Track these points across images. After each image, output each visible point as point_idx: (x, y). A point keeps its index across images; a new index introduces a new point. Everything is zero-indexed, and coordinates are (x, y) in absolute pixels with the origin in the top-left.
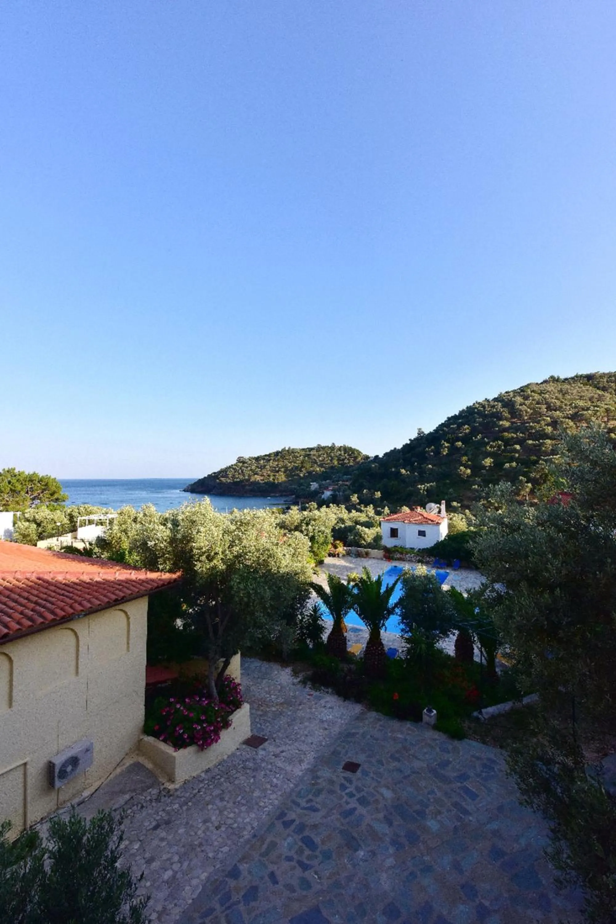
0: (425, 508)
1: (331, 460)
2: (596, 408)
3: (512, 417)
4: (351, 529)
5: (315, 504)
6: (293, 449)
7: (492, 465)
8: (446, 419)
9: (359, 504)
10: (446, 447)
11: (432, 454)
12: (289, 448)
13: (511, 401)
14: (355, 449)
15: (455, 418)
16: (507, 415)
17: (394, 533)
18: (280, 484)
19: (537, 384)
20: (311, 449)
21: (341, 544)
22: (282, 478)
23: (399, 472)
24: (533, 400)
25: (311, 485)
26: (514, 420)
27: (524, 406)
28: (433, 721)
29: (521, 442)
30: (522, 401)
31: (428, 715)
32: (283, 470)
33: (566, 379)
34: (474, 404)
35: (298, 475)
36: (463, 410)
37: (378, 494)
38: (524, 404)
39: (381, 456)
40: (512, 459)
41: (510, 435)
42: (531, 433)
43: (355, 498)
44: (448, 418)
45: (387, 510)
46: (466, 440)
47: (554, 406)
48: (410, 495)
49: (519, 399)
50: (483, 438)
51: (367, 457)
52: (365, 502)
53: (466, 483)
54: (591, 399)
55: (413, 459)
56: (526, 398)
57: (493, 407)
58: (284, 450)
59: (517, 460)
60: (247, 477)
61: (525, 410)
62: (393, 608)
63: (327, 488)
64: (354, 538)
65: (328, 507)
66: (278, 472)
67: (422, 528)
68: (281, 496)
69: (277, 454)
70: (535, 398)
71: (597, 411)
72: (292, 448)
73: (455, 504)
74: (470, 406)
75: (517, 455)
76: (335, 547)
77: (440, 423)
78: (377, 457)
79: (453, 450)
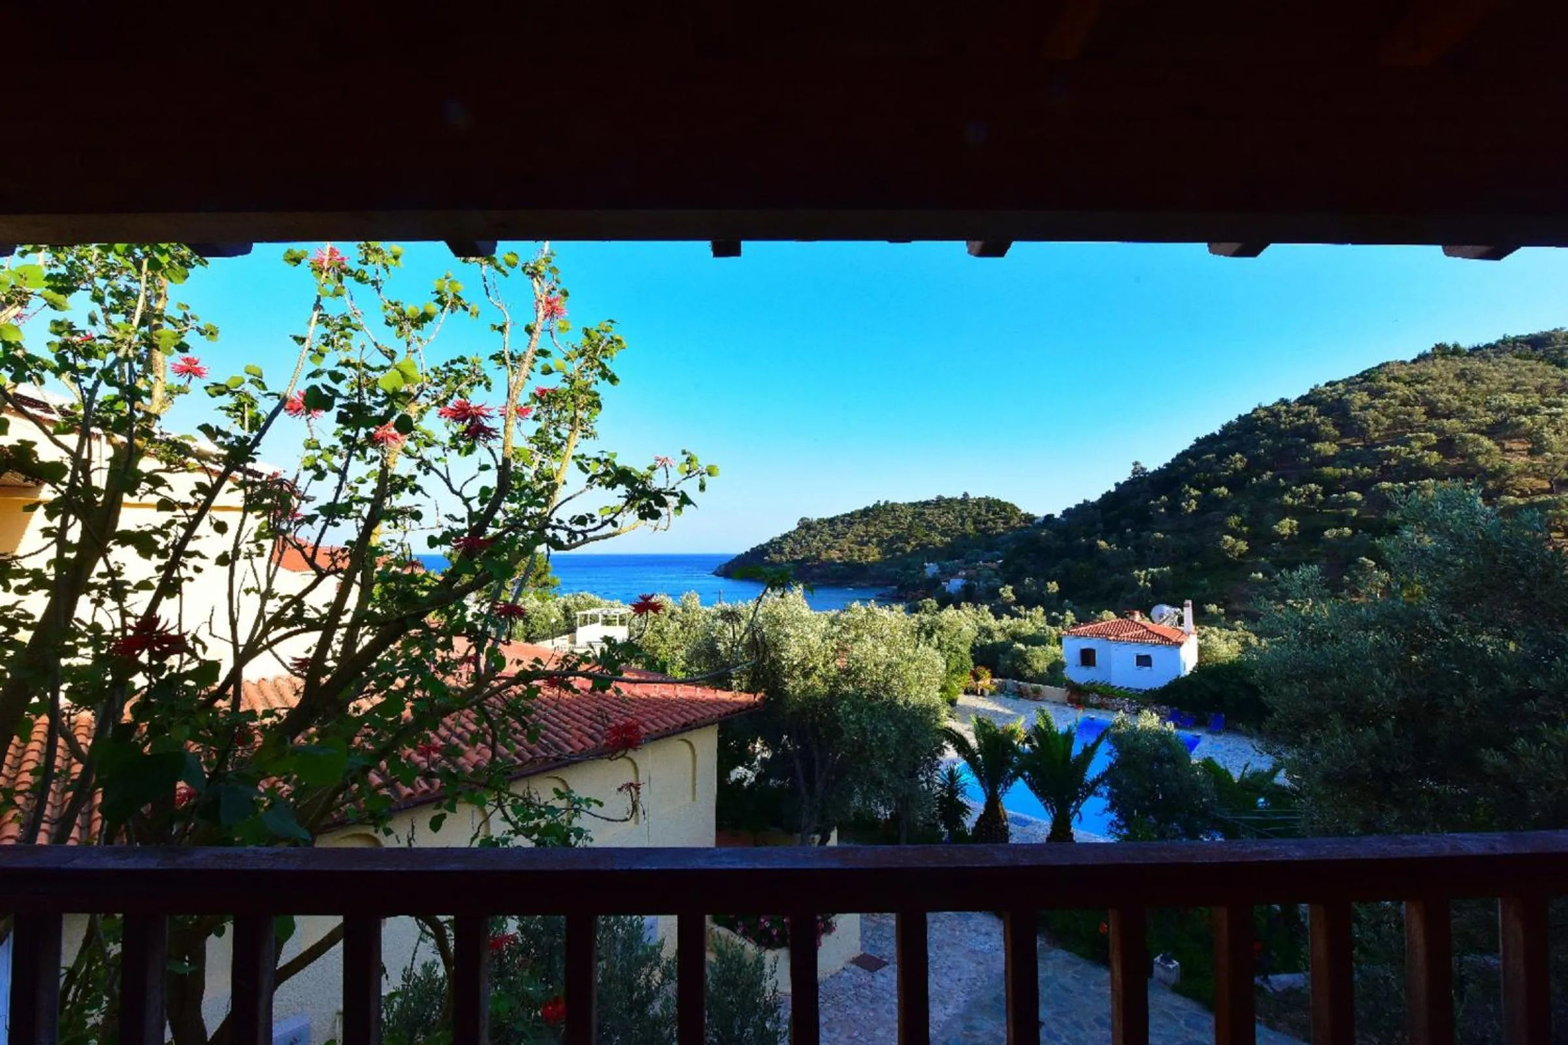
0: (1148, 615)
1: (962, 524)
2: (1554, 410)
3: (1344, 435)
4: (1004, 648)
5: (935, 601)
6: (894, 504)
7: (1296, 533)
8: (1193, 442)
9: (1017, 603)
10: (1193, 497)
11: (1163, 510)
12: (886, 503)
13: (1340, 400)
14: (1006, 504)
15: (1211, 439)
16: (1329, 429)
17: (1087, 658)
18: (872, 565)
19: (1403, 363)
20: (927, 503)
21: (988, 673)
22: (873, 554)
23: (1093, 546)
24: (1395, 397)
25: (925, 567)
26: (1346, 441)
27: (1372, 411)
28: (1173, 978)
29: (1361, 485)
30: (1366, 399)
31: (1162, 966)
32: (875, 540)
33: (1478, 349)
34: (1255, 410)
35: (902, 550)
36: (1230, 424)
37: (1053, 587)
38: (1372, 406)
39: (1057, 515)
40: (1341, 521)
41: (1338, 472)
42: (1388, 466)
43: (1007, 592)
44: (1198, 440)
45: (1070, 617)
46: (1236, 483)
47: (1448, 408)
48: (1119, 587)
49: (1360, 398)
50: (1275, 479)
51: (1029, 518)
52: (1028, 600)
53: (1237, 567)
54: (1540, 390)
55: (1123, 522)
56: (1377, 393)
57: (1299, 415)
58: (877, 506)
59: (1355, 524)
60: (814, 553)
61: (1375, 420)
62: (1095, 783)
63: (954, 574)
64: (1013, 664)
65: (957, 607)
66: (866, 544)
67: (1143, 652)
68: (873, 585)
69: (865, 512)
70: (1399, 393)
71: (1558, 415)
72: (891, 501)
73: (1213, 608)
74: (1246, 415)
75: (1355, 512)
76: (977, 678)
77: (1180, 451)
78: (1049, 518)
79: (1208, 503)
